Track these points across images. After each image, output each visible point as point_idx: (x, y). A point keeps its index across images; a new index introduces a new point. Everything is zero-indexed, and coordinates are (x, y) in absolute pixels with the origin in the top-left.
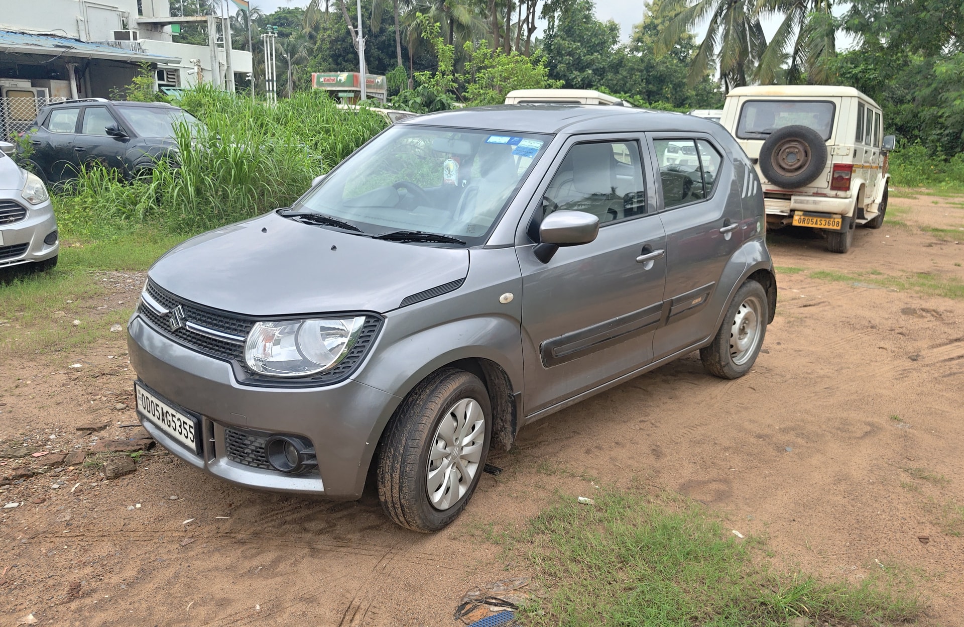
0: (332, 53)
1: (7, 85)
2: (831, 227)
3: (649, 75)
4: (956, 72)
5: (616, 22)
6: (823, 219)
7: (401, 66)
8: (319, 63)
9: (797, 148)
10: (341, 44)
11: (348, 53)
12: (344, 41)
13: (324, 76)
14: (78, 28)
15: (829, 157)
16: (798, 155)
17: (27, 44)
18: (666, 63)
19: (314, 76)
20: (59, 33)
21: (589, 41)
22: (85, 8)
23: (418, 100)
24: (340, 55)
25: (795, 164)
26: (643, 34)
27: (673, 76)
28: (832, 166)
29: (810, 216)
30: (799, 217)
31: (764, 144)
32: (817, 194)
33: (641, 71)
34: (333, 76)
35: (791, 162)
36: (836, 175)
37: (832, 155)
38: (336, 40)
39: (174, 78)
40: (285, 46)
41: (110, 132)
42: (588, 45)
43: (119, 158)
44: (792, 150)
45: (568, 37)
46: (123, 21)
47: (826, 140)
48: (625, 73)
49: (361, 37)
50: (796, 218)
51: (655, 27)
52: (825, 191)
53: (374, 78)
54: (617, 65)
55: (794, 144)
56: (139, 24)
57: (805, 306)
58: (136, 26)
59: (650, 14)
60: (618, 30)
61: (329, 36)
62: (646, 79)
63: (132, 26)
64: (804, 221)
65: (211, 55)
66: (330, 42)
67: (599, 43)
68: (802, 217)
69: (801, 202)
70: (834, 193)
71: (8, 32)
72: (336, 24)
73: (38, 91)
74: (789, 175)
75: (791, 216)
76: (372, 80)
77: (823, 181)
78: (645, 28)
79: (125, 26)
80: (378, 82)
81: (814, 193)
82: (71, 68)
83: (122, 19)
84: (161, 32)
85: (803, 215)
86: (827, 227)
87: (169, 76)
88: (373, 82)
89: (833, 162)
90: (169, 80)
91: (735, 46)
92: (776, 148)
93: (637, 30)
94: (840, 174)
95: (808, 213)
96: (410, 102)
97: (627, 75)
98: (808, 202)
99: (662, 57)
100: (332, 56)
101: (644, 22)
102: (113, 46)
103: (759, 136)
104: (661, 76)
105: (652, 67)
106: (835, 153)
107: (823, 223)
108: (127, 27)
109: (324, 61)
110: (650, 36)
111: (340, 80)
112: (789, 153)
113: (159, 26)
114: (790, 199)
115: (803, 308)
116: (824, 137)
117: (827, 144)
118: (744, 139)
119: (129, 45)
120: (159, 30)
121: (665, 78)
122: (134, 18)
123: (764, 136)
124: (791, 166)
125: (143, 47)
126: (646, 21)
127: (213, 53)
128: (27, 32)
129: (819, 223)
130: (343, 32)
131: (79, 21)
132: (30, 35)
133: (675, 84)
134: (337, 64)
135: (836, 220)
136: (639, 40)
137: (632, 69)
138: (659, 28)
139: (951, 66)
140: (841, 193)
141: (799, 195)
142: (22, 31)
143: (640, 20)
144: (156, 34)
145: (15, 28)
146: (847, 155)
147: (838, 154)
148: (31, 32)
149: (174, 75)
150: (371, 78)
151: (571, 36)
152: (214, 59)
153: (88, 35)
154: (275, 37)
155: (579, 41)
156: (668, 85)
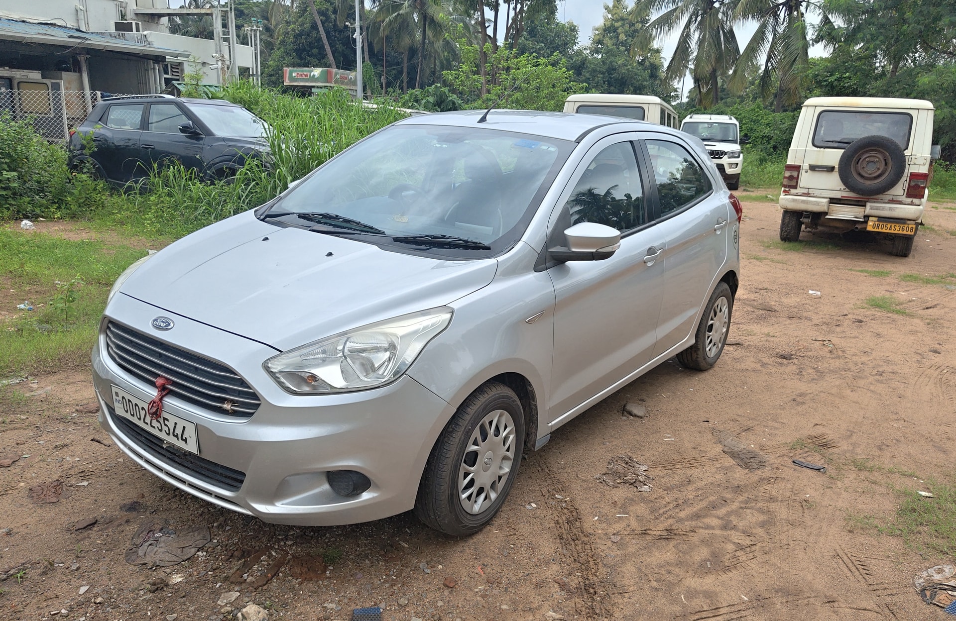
0: (295, 47)
1: (18, 77)
2: (905, 232)
3: (611, 78)
4: (938, 83)
5: (575, 24)
6: (898, 225)
7: (369, 62)
8: (282, 57)
9: (878, 157)
10: (306, 39)
11: (312, 48)
12: (308, 35)
13: (295, 71)
14: (78, 17)
15: (907, 166)
16: (878, 164)
17: (39, 34)
18: (627, 66)
19: (286, 70)
20: (59, 23)
21: (552, 42)
23: (431, 99)
24: (304, 50)
25: (874, 173)
26: (604, 37)
27: (634, 79)
28: (909, 175)
29: (886, 222)
30: (873, 223)
31: (844, 154)
32: (892, 201)
33: (603, 73)
34: (306, 72)
35: (870, 170)
36: (912, 184)
37: (909, 165)
38: (301, 34)
39: (178, 72)
40: (241, 38)
41: (184, 129)
42: (551, 46)
43: (197, 157)
44: (872, 159)
45: (531, 37)
46: (121, 11)
47: (905, 150)
48: (587, 75)
49: (359, 34)
50: (870, 223)
51: (615, 30)
52: (900, 199)
53: (347, 74)
54: (580, 67)
55: (873, 154)
56: (137, 14)
57: (927, 308)
58: (134, 17)
59: (610, 16)
60: (576, 31)
61: (293, 30)
62: (608, 81)
63: (130, 17)
64: (878, 227)
65: (217, 48)
66: (295, 37)
67: (562, 44)
68: (877, 223)
69: (877, 209)
70: (909, 200)
71: (9, 20)
72: (300, 17)
73: (52, 83)
74: (868, 183)
75: (866, 222)
76: (346, 76)
77: (899, 190)
78: (605, 30)
79: (123, 16)
80: (351, 78)
81: (889, 200)
82: (82, 58)
83: (120, 9)
84: (159, 24)
85: (878, 221)
86: (901, 232)
87: (174, 70)
88: (346, 78)
89: (910, 171)
90: (174, 74)
91: (711, 51)
92: (857, 156)
93: (597, 32)
94: (916, 183)
95: (882, 219)
96: (423, 102)
97: (590, 77)
98: (883, 209)
99: (623, 59)
100: (295, 51)
101: (605, 24)
102: (116, 37)
103: (836, 145)
104: (622, 78)
105: (615, 69)
106: (911, 163)
107: (897, 228)
108: (125, 18)
109: (287, 55)
110: (611, 38)
111: (314, 75)
112: (869, 162)
113: (156, 17)
114: (865, 206)
115: (926, 310)
116: (903, 147)
117: (907, 153)
118: (821, 147)
119: (134, 36)
120: (156, 21)
121: (626, 81)
122: (132, 8)
123: (845, 145)
124: (870, 174)
125: (148, 39)
126: (606, 23)
127: (218, 47)
128: (27, 20)
129: (893, 228)
130: (307, 26)
131: (79, 10)
132: (30, 23)
133: (635, 87)
134: (301, 59)
135: (910, 226)
136: (600, 42)
137: (594, 71)
138: (619, 31)
139: (934, 77)
140: (916, 201)
141: (874, 202)
142: (23, 19)
143: (600, 22)
144: (154, 25)
145: (15, 16)
146: (924, 165)
147: (915, 164)
148: (31, 21)
149: (178, 69)
150: (344, 74)
151: (534, 37)
153: (87, 25)
154: (260, 31)
155: (542, 42)
156: (628, 88)
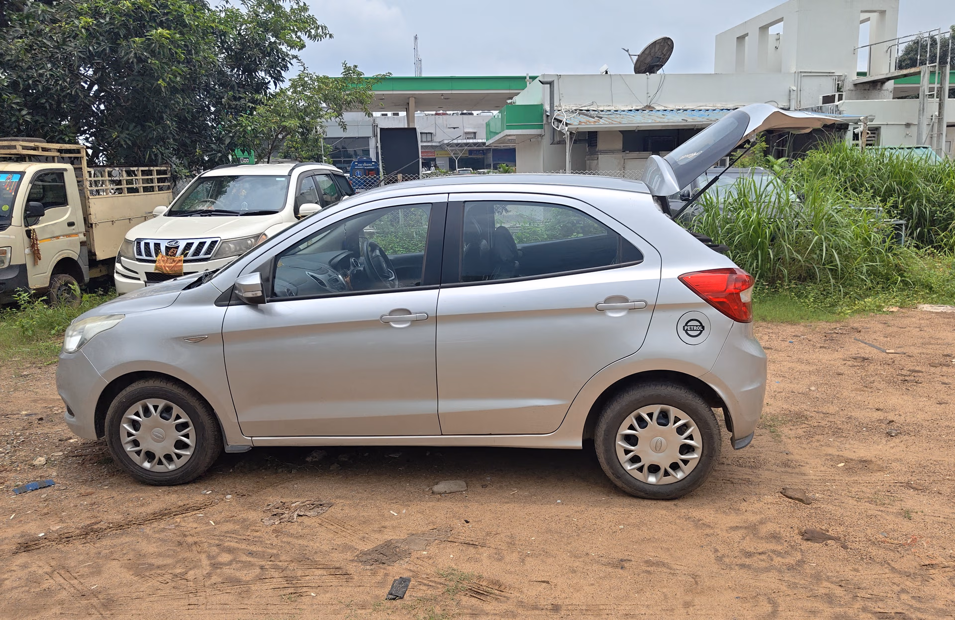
14: (790, 97)
22: (799, 77)
46: (838, 84)
56: (855, 85)
58: (852, 88)
63: (848, 88)
65: (921, 107)
79: (839, 89)
84: (880, 90)
102: (817, 111)
108: (842, 90)
113: (879, 83)
120: (878, 87)
122: (851, 80)
125: (841, 109)
131: (792, 91)
144: (875, 92)
152: (921, 112)
153: (798, 102)
